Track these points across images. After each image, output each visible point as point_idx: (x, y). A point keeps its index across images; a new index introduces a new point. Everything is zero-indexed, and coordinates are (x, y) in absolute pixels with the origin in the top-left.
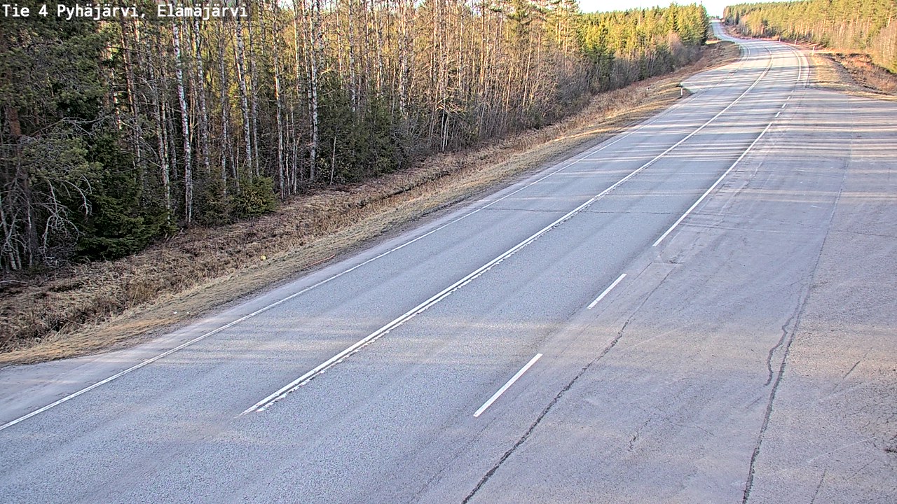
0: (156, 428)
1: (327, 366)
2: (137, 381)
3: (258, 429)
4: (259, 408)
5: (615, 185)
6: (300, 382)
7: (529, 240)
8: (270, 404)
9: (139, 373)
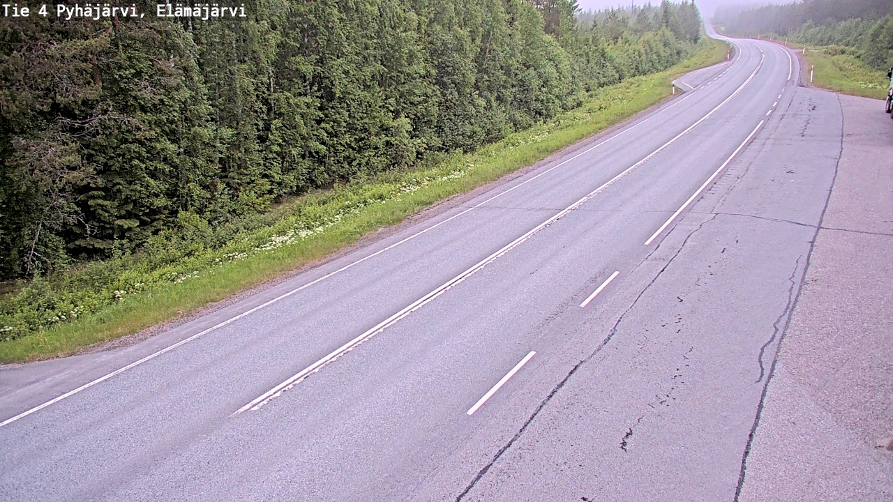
0: (150, 427)
1: (321, 365)
2: (131, 380)
3: (252, 428)
4: (253, 407)
5: (608, 183)
6: (294, 381)
7: (522, 239)
8: (265, 402)
9: (133, 371)
